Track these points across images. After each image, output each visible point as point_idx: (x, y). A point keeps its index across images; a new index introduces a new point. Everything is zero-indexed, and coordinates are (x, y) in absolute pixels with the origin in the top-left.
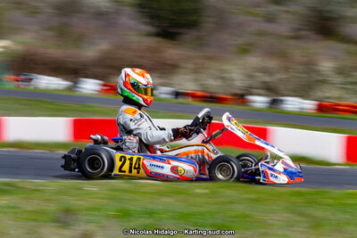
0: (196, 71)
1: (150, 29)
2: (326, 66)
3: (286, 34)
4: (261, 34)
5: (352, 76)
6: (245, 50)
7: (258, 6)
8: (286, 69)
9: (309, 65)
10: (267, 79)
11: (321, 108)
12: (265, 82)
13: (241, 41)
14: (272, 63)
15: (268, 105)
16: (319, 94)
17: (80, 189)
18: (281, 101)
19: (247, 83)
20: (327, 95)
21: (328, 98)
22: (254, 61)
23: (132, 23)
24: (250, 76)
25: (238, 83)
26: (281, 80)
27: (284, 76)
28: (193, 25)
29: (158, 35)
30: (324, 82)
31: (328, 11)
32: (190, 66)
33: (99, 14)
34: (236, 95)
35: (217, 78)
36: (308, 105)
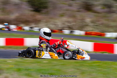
0: (46, 22)
1: (32, 9)
2: (88, 20)
3: (76, 10)
4: (67, 10)
5: (96, 23)
6: (62, 15)
7: (66, 1)
8: (75, 22)
9: (83, 20)
10: (69, 25)
11: (86, 34)
12: (68, 26)
13: (61, 12)
14: (71, 20)
15: (69, 33)
16: (86, 29)
17: (6, 62)
18: (74, 31)
19: (63, 26)
20: (88, 29)
21: (89, 30)
22: (65, 19)
23: (26, 7)
24: (64, 24)
25: (60, 26)
26: (73, 25)
27: (74, 24)
28: (46, 8)
29: (34, 11)
30: (87, 25)
31: (89, 3)
32: (45, 21)
33: (16, 5)
34: (59, 30)
35: (53, 24)
36: (82, 33)
